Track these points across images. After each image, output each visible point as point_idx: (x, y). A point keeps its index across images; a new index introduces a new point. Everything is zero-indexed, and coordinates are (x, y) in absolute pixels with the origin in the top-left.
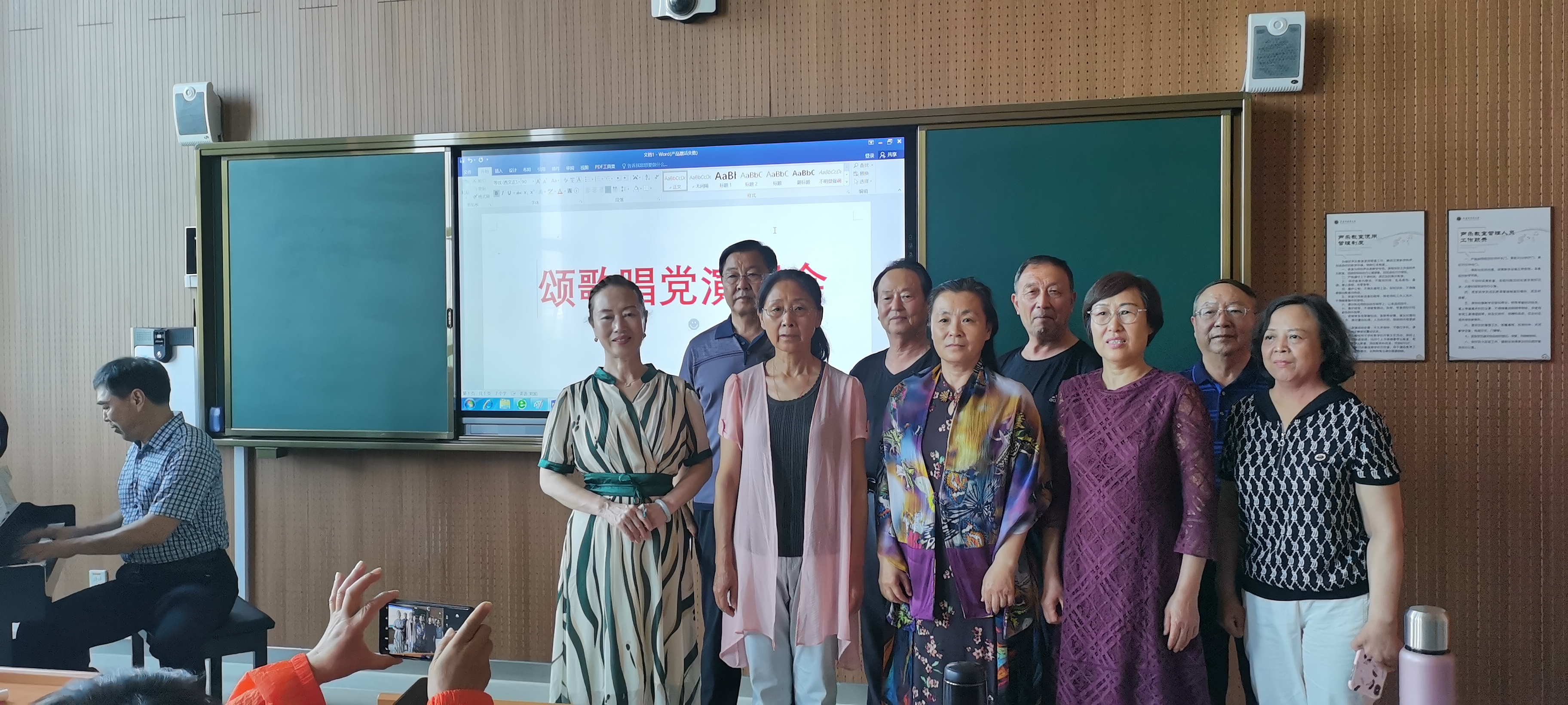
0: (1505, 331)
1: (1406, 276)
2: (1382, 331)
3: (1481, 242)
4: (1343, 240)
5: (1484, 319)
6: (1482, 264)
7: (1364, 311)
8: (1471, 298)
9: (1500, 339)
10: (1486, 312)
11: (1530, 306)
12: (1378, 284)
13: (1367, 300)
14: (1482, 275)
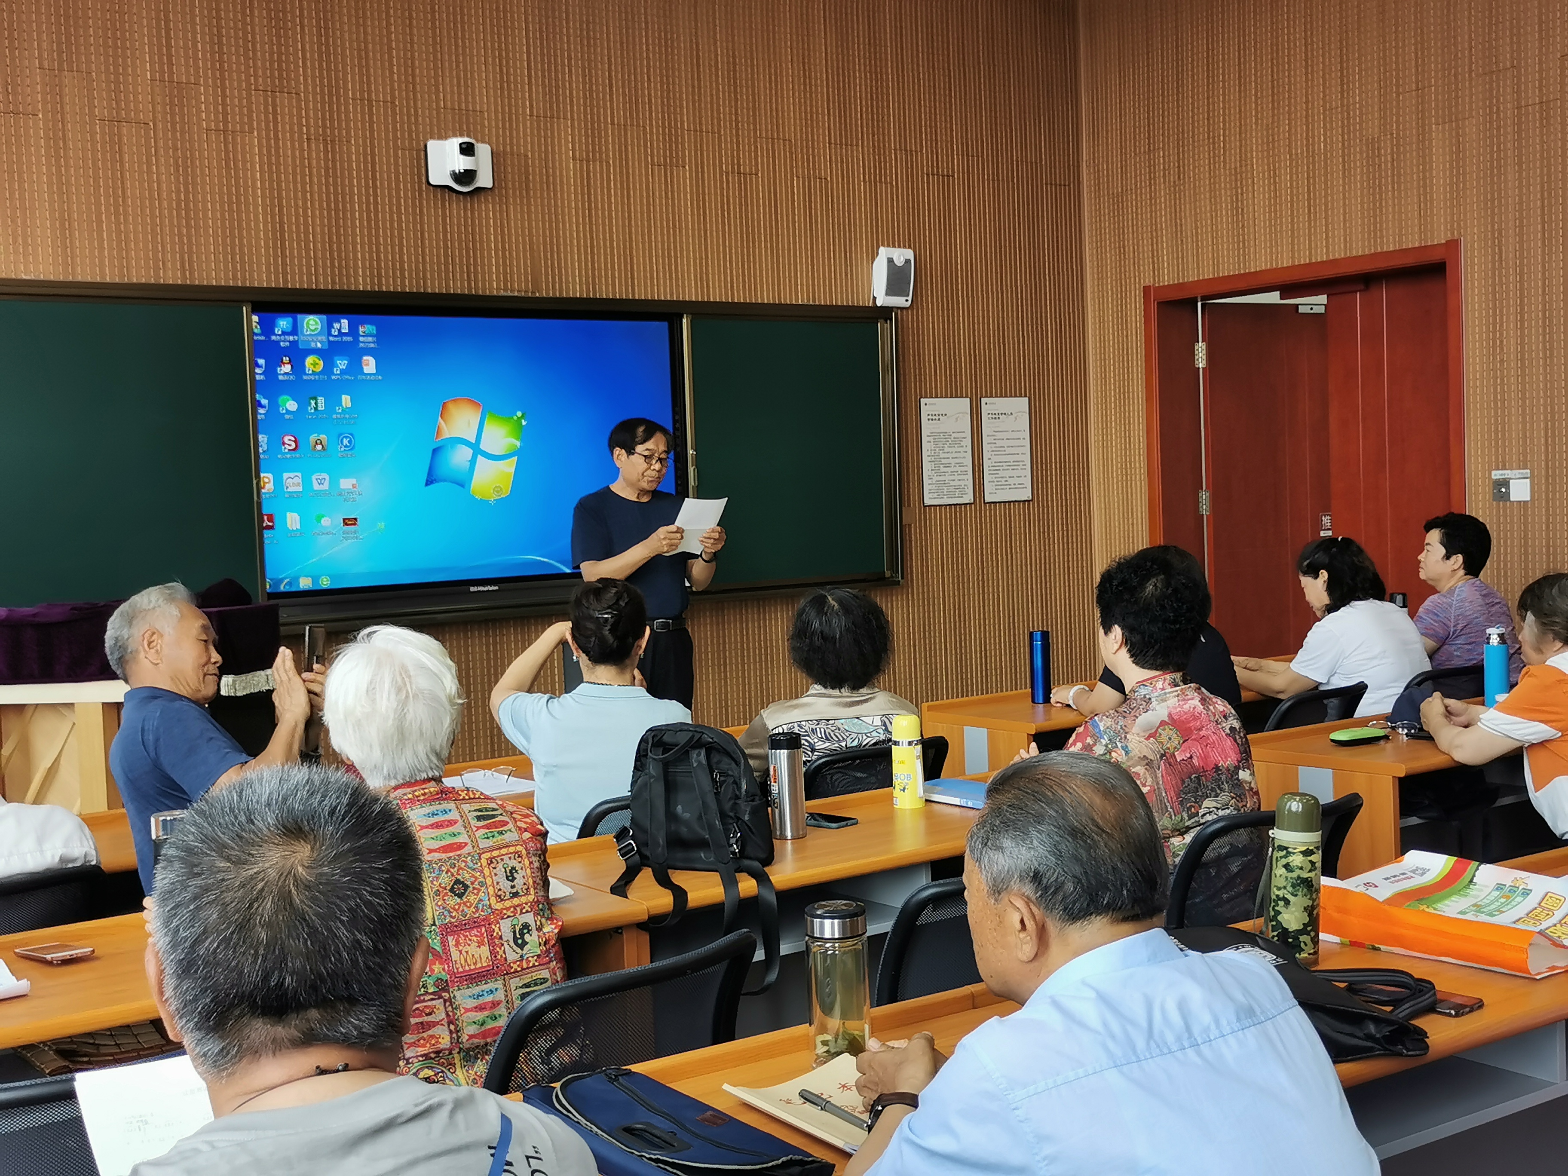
0: (1011, 481)
1: (962, 444)
2: (952, 483)
3: (997, 420)
4: (930, 417)
5: (1001, 473)
6: (999, 435)
7: (942, 469)
8: (996, 458)
9: (1008, 487)
10: (1001, 468)
11: (1021, 463)
12: (950, 450)
13: (943, 461)
14: (999, 443)
